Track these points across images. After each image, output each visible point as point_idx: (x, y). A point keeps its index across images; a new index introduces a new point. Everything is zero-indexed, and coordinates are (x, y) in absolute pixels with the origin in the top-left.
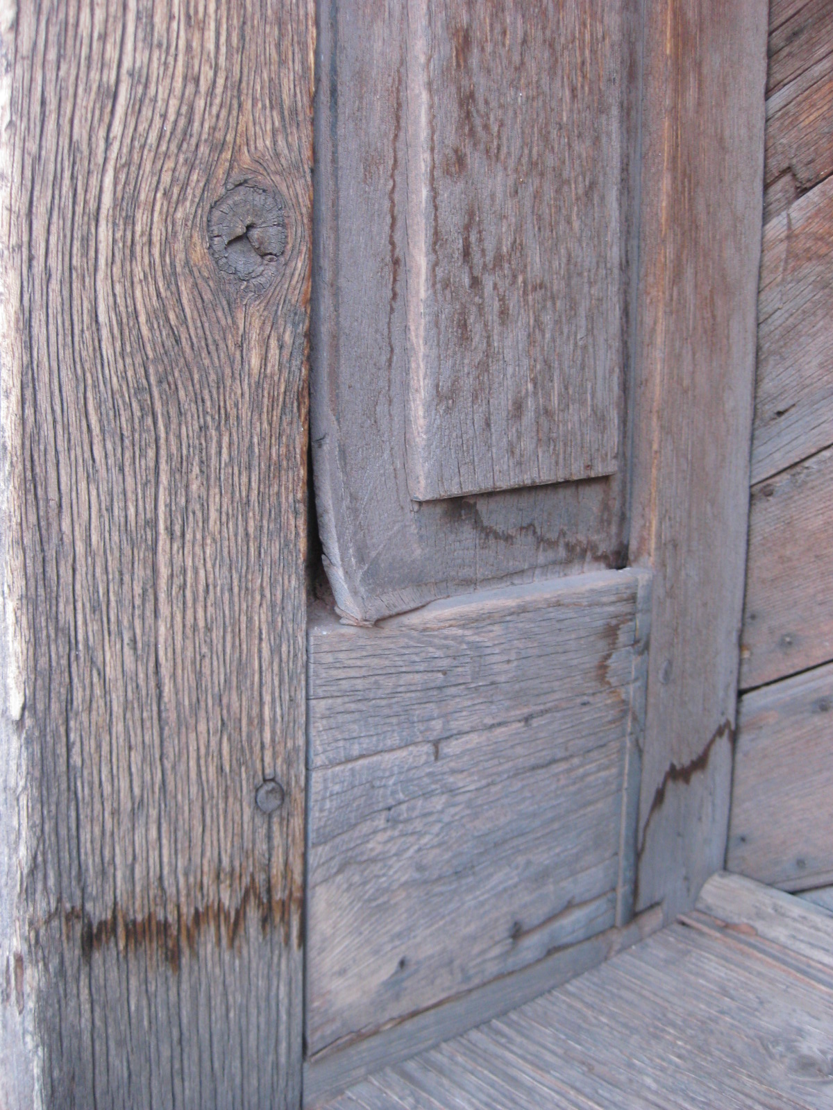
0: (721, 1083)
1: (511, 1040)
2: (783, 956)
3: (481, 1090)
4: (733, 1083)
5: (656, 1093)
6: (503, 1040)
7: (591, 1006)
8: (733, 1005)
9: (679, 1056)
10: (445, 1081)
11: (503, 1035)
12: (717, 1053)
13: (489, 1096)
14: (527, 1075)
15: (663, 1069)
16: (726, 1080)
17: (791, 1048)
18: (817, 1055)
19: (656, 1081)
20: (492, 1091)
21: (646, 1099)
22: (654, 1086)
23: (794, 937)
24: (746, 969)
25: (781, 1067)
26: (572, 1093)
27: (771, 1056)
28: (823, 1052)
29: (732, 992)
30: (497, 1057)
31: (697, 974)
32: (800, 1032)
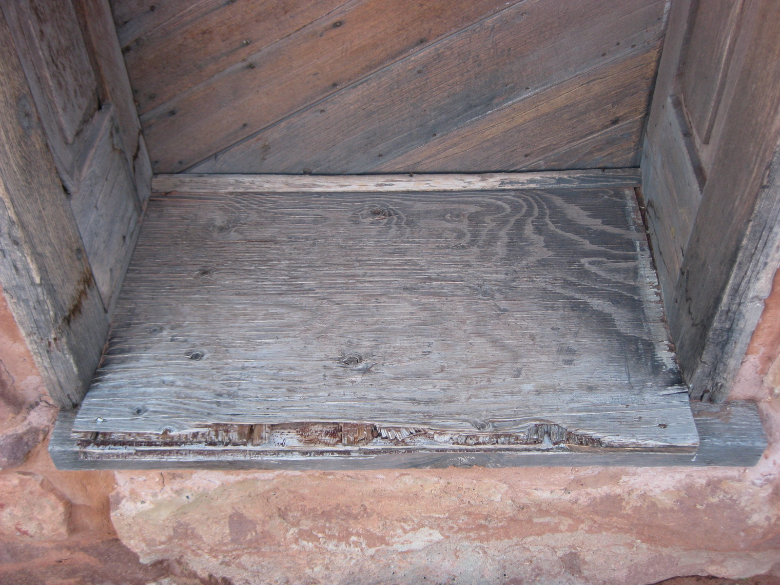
0: (205, 248)
1: (140, 270)
2: (191, 197)
3: (147, 289)
4: (208, 246)
5: (190, 261)
6: (138, 272)
7: (151, 246)
8: (188, 221)
9: (188, 247)
10: (135, 293)
11: (137, 270)
12: (197, 239)
13: (151, 289)
14: (154, 277)
15: (187, 253)
16: (205, 246)
17: (214, 226)
18: (222, 224)
19: (188, 258)
20: (151, 288)
21: (190, 264)
22: (189, 259)
23: (191, 188)
24: (183, 206)
25: (216, 233)
26: (171, 275)
27: (211, 232)
28: (223, 222)
29: (185, 217)
30: (142, 277)
31: (171, 216)
32: (212, 219)
